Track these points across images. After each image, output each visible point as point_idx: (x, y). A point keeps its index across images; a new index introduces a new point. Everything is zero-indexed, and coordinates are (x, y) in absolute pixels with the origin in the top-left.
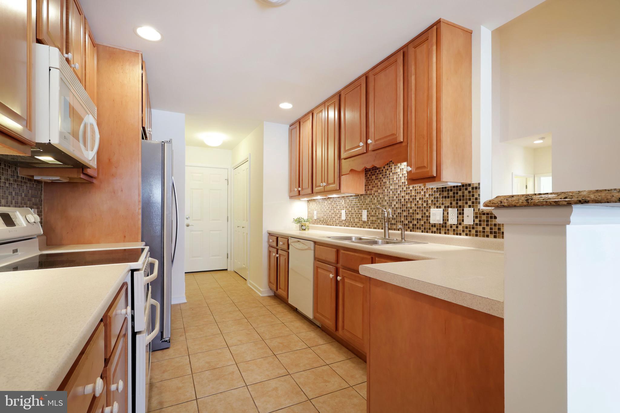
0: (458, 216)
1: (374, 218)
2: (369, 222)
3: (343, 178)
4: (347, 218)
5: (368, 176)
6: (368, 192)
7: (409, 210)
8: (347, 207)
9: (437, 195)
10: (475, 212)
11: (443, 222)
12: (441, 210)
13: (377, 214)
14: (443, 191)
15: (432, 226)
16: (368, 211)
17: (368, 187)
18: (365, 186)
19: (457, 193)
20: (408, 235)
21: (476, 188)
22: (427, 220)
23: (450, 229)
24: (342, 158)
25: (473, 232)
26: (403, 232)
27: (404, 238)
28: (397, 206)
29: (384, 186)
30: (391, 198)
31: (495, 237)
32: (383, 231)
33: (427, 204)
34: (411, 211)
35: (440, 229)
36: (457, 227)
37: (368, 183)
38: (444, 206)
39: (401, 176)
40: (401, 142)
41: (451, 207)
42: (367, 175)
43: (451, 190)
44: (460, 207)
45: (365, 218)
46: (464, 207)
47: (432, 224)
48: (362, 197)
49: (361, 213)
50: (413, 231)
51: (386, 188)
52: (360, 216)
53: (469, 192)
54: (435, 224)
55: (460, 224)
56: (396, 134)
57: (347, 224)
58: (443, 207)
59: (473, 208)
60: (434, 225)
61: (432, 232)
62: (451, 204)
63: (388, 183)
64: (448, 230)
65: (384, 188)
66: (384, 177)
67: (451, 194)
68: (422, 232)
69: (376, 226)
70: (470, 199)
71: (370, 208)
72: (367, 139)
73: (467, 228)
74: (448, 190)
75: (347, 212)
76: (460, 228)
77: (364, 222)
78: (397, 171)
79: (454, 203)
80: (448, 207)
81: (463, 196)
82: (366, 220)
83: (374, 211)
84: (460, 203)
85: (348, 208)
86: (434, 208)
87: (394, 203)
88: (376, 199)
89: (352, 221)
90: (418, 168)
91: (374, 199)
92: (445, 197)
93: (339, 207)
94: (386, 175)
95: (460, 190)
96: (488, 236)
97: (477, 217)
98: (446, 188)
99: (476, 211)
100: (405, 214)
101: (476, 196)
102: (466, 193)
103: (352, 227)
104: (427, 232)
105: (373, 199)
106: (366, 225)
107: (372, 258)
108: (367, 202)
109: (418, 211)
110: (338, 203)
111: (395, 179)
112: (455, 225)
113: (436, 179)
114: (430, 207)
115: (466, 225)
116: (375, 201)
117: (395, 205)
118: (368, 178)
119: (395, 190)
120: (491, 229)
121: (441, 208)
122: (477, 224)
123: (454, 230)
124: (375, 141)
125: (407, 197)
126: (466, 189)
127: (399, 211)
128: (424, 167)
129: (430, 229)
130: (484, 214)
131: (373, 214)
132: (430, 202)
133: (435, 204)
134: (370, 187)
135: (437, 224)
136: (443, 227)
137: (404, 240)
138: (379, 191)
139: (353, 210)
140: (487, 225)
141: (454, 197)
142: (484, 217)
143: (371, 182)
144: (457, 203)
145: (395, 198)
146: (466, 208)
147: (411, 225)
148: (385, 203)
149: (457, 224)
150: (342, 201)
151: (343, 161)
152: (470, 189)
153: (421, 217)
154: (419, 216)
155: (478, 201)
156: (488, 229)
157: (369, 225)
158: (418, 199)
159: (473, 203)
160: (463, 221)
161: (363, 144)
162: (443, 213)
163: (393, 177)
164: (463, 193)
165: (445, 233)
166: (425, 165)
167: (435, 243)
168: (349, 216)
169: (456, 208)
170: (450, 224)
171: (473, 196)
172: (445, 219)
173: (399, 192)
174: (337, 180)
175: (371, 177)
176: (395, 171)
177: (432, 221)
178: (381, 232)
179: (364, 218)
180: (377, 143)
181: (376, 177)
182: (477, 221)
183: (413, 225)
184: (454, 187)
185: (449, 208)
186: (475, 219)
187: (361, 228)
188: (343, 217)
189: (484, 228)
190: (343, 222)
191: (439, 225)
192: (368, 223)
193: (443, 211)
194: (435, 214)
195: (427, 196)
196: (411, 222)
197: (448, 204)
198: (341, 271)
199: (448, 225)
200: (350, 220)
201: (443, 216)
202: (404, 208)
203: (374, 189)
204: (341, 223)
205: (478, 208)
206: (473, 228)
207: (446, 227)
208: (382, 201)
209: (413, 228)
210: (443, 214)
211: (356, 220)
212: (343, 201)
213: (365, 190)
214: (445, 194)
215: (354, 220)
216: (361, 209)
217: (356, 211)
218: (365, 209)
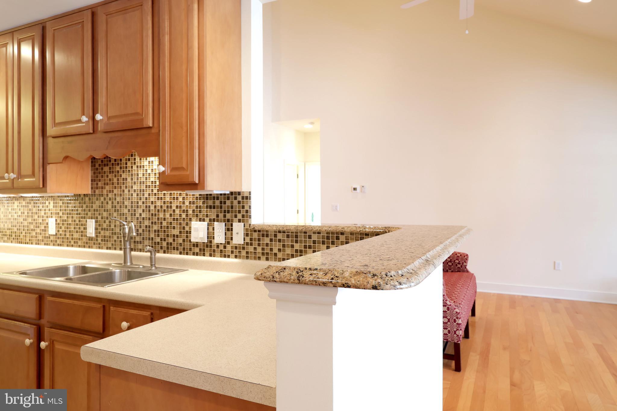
0: (225, 233)
1: (107, 233)
2: (99, 239)
3: (50, 169)
4: (58, 231)
5: (97, 166)
6: (97, 192)
7: (161, 223)
8: (58, 214)
9: (200, 203)
10: (245, 228)
11: (208, 241)
12: (205, 224)
13: (112, 227)
14: (207, 199)
15: (194, 245)
16: (96, 222)
17: (97, 184)
18: (92, 181)
19: (225, 203)
20: (161, 259)
21: (247, 198)
22: (187, 237)
23: (216, 249)
24: (48, 135)
25: (244, 253)
26: (153, 256)
27: (155, 265)
28: (144, 215)
29: (123, 184)
30: (135, 204)
31: (267, 259)
32: (122, 252)
33: (187, 215)
34: (165, 224)
35: (204, 250)
36: (225, 247)
37: (97, 177)
38: (209, 218)
39: (149, 171)
40: (150, 128)
41: (218, 221)
42: (95, 166)
43: (218, 199)
44: (228, 220)
45: (91, 231)
46: (232, 221)
47: (193, 242)
48: (87, 199)
49: (85, 225)
50: (168, 253)
51: (126, 188)
52: (82, 229)
53: (239, 202)
54: (198, 242)
55: (228, 243)
56: (141, 113)
57: (58, 242)
58: (207, 219)
59: (243, 223)
60: (196, 245)
61: (194, 254)
62: (218, 216)
63: (129, 180)
64: (214, 251)
65: (123, 187)
66: (124, 171)
67: (217, 203)
68: (181, 253)
69: (110, 245)
70: (239, 212)
71: (99, 217)
72: (94, 112)
73: (236, 248)
74: (214, 198)
75: (58, 221)
76: (229, 248)
77: (91, 239)
78: (143, 163)
79: (221, 215)
80: (214, 220)
81: (232, 207)
82: (93, 235)
83: (107, 221)
84: (228, 216)
85: (61, 214)
86: (196, 221)
87: (139, 211)
88: (110, 202)
89: (68, 236)
90: (173, 169)
91: (107, 203)
92: (210, 207)
93: (42, 213)
94: (126, 167)
95: (228, 199)
96: (259, 258)
97: (247, 235)
98: (211, 195)
99: (247, 227)
100: (155, 227)
101: (246, 208)
102: (235, 203)
103: (68, 246)
104: (187, 254)
105: (105, 204)
106: (94, 244)
107: (104, 306)
108: (95, 206)
109: (174, 224)
110: (41, 206)
111: (140, 175)
112: (222, 244)
113: (199, 187)
114: (190, 220)
115: (235, 244)
116: (109, 206)
117: (141, 215)
118: (97, 169)
119: (140, 192)
120: (263, 249)
121: (204, 221)
122: (247, 244)
123: (221, 251)
124: (109, 118)
125: (159, 203)
126: (236, 198)
127: (147, 223)
128: (182, 169)
129: (190, 249)
130: (255, 231)
131: (105, 226)
132: (190, 212)
133: (197, 216)
134: (100, 184)
135: (200, 242)
136: (207, 246)
137: (155, 267)
138: (115, 191)
139: (70, 219)
140: (259, 245)
141: (221, 207)
142: (255, 235)
143: (102, 177)
144: (225, 216)
145: (140, 203)
146: (235, 222)
147: (164, 244)
148: (126, 211)
149: (224, 243)
150: (49, 203)
151: (51, 142)
152: (239, 198)
153: (178, 233)
154: (176, 232)
155: (249, 214)
156: (259, 250)
157: (99, 244)
158: (174, 208)
159: (243, 216)
160: (232, 239)
161: (87, 119)
162: (208, 228)
163: (138, 172)
164: (232, 203)
165: (211, 255)
166: (184, 166)
167: (197, 269)
168: (63, 229)
169: (224, 222)
170: (217, 244)
171: (243, 207)
172: (210, 237)
173: (146, 195)
174: (39, 171)
175: (102, 169)
176: (141, 163)
177: (193, 240)
178: (119, 255)
179: (91, 233)
180: (111, 121)
181: (110, 168)
182: (248, 240)
183: (168, 243)
184: (221, 194)
185: (215, 222)
186: (245, 237)
187: (84, 247)
188: (52, 230)
189: (255, 249)
190: (52, 238)
191: (202, 244)
192: (97, 240)
193: (208, 226)
194: (197, 230)
195: (187, 203)
196: (165, 240)
197: (214, 216)
198: (47, 331)
199: (215, 244)
200: (65, 235)
201: (208, 232)
202: (155, 219)
203: (107, 188)
204: (47, 240)
205: (249, 223)
206: (244, 248)
207: (211, 246)
208: (121, 207)
209: (168, 248)
210: (208, 230)
211: (76, 235)
212: (52, 203)
213: (92, 188)
214: (210, 202)
215: (72, 235)
216: (84, 218)
217: (75, 221)
218: (92, 219)
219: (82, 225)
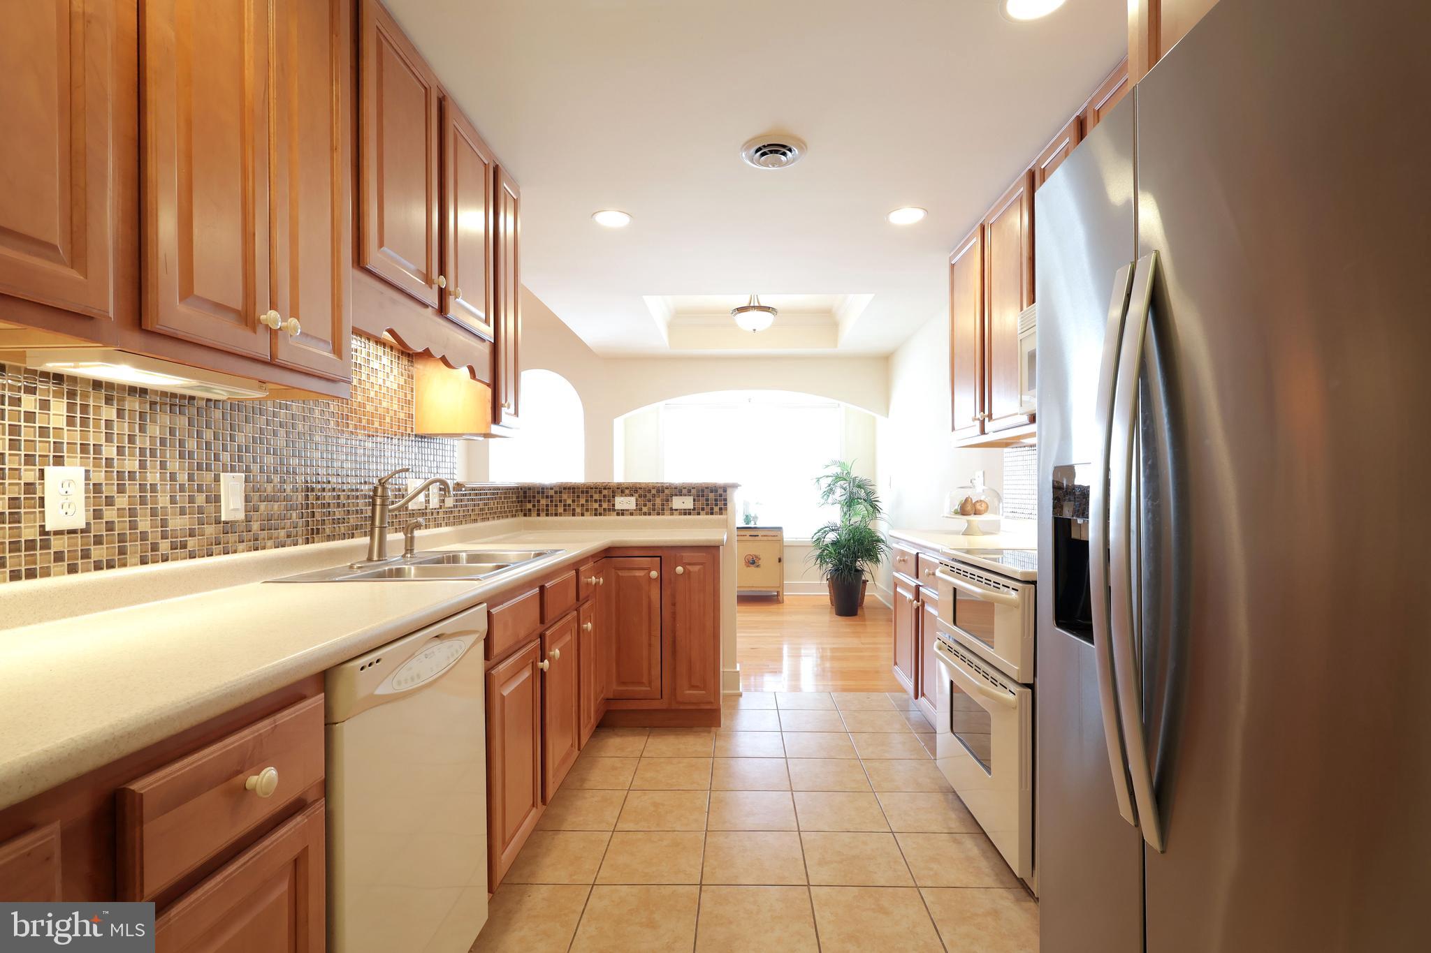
0: (439, 494)
1: (276, 508)
2: (255, 526)
4: (98, 514)
8: (97, 449)
11: (424, 506)
13: (286, 491)
16: (247, 480)
23: (431, 517)
25: (452, 518)
36: (438, 513)
45: (232, 505)
47: (410, 511)
54: (414, 510)
55: (441, 507)
60: (412, 514)
64: (429, 520)
68: (396, 531)
71: (255, 468)
73: (447, 513)
75: (99, 476)
76: (441, 513)
77: (229, 527)
82: (241, 516)
83: (276, 479)
85: (110, 451)
89: (144, 524)
96: (462, 523)
97: (455, 495)
103: (144, 562)
108: (241, 438)
112: (436, 509)
115: (446, 508)
116: (281, 441)
122: (454, 506)
123: (435, 519)
129: (408, 523)
131: (269, 489)
135: (417, 510)
136: (423, 515)
139: (153, 472)
149: (438, 507)
157: (252, 537)
160: (444, 501)
168: (122, 501)
172: (426, 500)
177: (410, 506)
179: (230, 511)
182: (455, 501)
189: (459, 512)
200: (133, 526)
207: (426, 514)
211: (177, 523)
215: (164, 523)
216: (208, 469)
217: (173, 477)
218: (233, 470)
219: (200, 490)
